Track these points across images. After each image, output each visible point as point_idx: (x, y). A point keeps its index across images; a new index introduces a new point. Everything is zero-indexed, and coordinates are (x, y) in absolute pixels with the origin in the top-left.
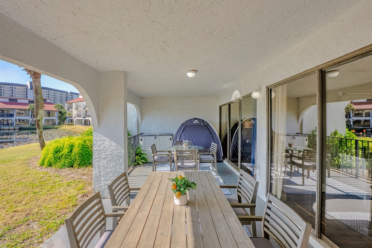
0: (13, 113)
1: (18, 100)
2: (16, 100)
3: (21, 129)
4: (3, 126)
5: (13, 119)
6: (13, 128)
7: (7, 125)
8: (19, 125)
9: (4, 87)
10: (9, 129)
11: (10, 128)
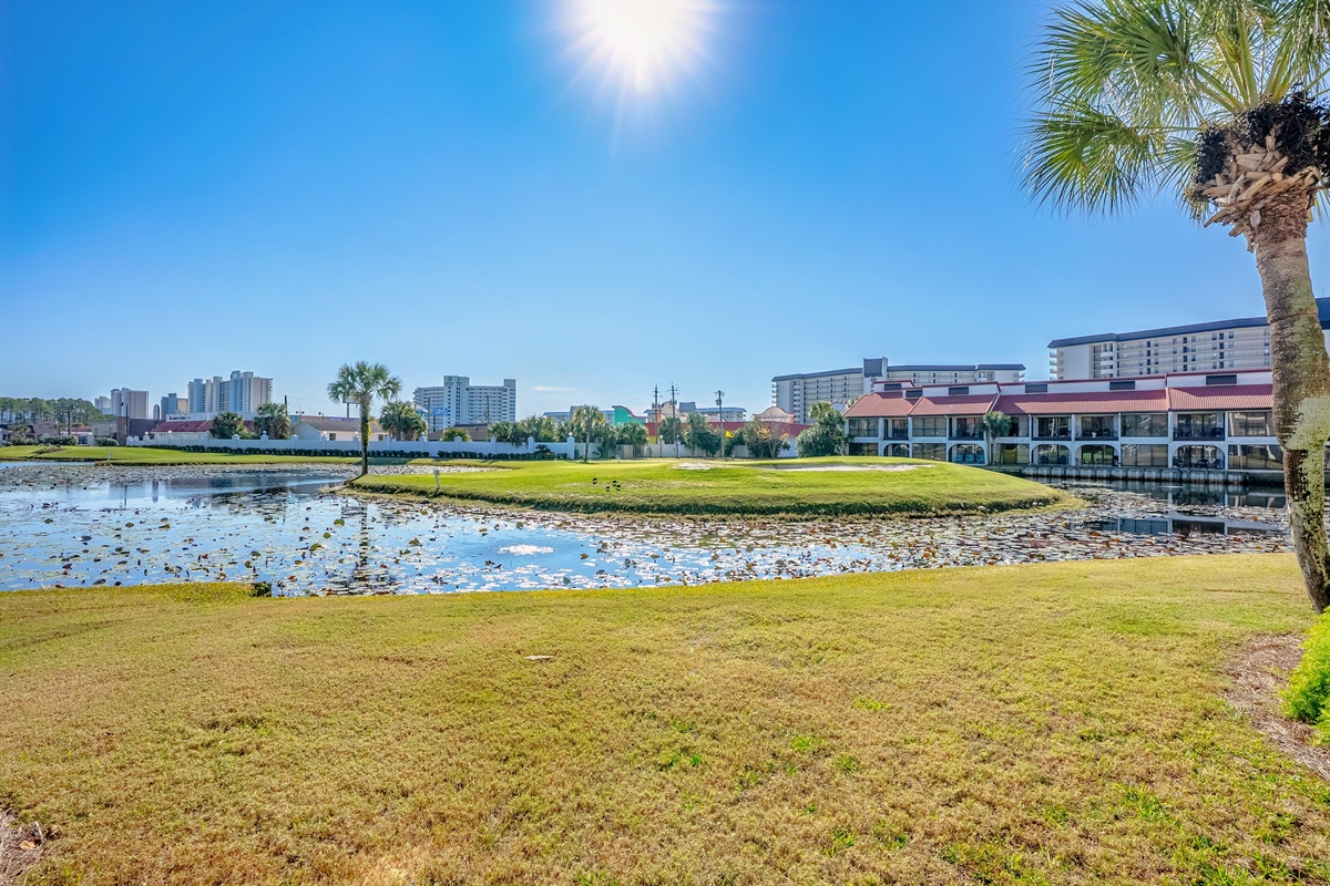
0: (1219, 425)
1: (1239, 376)
2: (1232, 377)
3: (1251, 483)
4: (1186, 469)
5: (1223, 446)
6: (1221, 477)
7: (1202, 466)
8: (1244, 468)
9: (1193, 340)
10: (1207, 482)
11: (1212, 477)
